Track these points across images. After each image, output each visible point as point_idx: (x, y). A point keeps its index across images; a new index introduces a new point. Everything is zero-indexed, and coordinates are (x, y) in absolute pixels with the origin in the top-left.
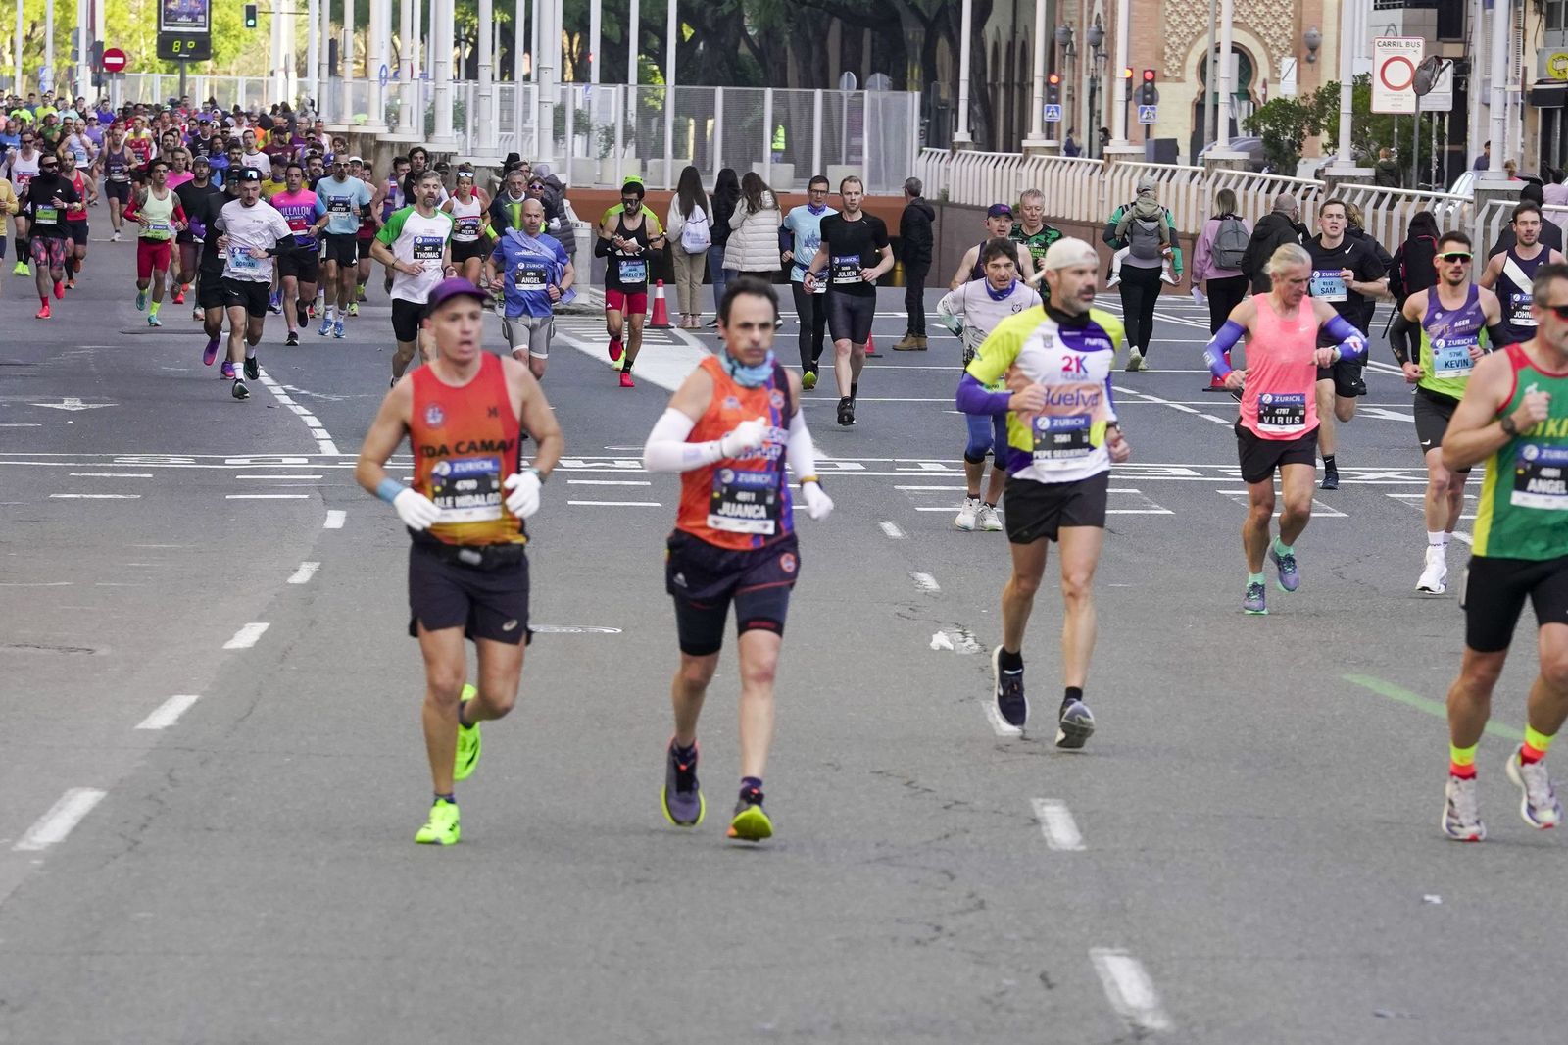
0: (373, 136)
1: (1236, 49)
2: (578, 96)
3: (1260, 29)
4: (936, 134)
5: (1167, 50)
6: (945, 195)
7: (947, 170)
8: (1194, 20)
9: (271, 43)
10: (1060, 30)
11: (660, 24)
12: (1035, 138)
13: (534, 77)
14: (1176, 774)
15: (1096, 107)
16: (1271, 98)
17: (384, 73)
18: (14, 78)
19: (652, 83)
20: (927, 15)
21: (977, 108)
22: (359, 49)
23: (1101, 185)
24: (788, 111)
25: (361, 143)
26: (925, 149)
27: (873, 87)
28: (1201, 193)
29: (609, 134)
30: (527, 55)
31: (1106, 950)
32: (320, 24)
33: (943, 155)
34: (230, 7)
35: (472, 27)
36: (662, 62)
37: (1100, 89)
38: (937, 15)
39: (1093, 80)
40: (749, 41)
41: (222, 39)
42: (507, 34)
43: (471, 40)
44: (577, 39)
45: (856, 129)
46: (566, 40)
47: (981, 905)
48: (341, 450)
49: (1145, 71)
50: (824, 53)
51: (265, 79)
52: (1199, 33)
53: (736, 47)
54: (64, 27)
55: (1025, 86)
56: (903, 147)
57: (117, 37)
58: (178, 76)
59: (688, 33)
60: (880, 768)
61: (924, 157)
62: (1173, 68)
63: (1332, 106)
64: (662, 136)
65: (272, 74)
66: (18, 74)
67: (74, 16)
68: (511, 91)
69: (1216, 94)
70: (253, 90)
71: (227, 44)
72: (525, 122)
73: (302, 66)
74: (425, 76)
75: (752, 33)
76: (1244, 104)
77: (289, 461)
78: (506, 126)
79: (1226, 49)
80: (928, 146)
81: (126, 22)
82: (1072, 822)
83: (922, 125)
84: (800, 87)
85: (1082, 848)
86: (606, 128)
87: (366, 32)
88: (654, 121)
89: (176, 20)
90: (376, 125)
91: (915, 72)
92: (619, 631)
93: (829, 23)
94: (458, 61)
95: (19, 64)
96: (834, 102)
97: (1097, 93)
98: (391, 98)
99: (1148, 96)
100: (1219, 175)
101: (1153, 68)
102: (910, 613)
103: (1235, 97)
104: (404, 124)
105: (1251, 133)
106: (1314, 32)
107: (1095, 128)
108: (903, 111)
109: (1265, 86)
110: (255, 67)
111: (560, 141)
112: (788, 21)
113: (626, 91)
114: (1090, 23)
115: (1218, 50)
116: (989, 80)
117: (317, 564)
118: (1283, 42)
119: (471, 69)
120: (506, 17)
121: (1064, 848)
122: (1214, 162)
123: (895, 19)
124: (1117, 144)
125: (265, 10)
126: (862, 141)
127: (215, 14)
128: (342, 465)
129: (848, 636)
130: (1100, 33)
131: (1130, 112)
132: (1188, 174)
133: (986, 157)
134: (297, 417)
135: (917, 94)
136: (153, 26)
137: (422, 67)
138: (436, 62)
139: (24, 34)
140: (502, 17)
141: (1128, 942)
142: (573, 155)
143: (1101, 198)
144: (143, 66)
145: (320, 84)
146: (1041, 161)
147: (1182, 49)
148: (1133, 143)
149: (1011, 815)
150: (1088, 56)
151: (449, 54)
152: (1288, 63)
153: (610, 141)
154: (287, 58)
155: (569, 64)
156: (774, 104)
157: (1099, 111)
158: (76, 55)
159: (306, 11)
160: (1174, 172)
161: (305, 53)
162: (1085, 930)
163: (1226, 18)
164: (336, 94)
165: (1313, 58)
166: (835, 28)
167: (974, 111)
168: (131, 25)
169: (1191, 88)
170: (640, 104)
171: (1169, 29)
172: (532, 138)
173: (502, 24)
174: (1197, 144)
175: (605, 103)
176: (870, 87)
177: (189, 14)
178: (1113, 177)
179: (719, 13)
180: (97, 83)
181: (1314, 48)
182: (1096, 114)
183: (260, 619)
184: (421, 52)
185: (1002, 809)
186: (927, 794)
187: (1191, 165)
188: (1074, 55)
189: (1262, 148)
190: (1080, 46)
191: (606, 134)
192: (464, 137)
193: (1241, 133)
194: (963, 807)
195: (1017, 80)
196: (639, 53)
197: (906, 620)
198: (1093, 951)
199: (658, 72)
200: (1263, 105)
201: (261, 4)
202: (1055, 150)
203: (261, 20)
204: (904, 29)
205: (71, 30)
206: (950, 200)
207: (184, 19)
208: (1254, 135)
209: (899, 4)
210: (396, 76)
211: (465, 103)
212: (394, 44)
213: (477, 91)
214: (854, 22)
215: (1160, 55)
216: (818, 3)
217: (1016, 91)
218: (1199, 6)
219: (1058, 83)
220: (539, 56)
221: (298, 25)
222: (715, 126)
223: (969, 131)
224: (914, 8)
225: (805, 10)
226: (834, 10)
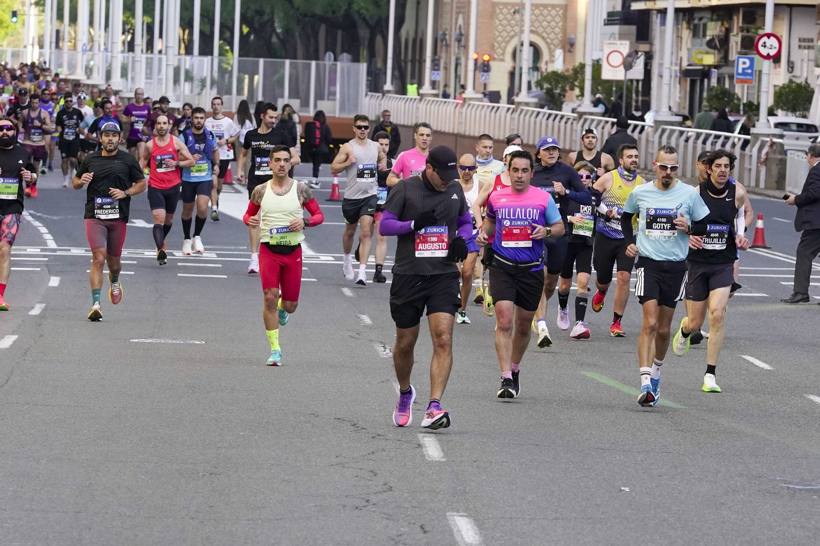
1: (532, 44)
2: (187, 61)
3: (544, 35)
4: (375, 85)
5: (496, 44)
7: (380, 105)
8: (510, 29)
9: (25, 30)
10: (440, 32)
11: (230, 25)
12: (426, 89)
13: (164, 51)
14: (493, 422)
15: (459, 73)
16: (550, 70)
17: (85, 48)
19: (226, 56)
20: (371, 23)
21: (396, 73)
22: (71, 36)
23: (461, 114)
24: (297, 72)
26: (369, 93)
27: (342, 61)
28: (512, 119)
29: (203, 82)
30: (160, 40)
31: (455, 513)
32: (51, 21)
33: (378, 97)
34: (3, 11)
35: (132, 25)
36: (231, 44)
37: (460, 64)
38: (377, 23)
39: (457, 59)
40: (277, 34)
42: (150, 29)
43: (131, 31)
44: (187, 32)
45: (333, 82)
46: (181, 32)
47: (391, 489)
48: (58, 246)
49: (484, 56)
50: (317, 42)
51: (21, 49)
52: (513, 36)
53: (270, 38)
55: (422, 61)
56: (357, 92)
59: (246, 30)
60: (338, 417)
61: (368, 98)
62: (499, 54)
63: (581, 75)
64: (230, 83)
65: (25, 47)
68: (152, 58)
69: (521, 68)
70: (15, 55)
71: (1, 31)
72: (159, 75)
73: (41, 43)
74: (106, 50)
75: (279, 31)
76: (536, 73)
77: (31, 250)
78: (149, 76)
79: (526, 44)
80: (370, 91)
82: (438, 446)
83: (367, 80)
84: (303, 59)
85: (445, 460)
86: (202, 79)
87: (75, 26)
90: (80, 75)
91: (364, 53)
92: (203, 342)
93: (320, 27)
94: (124, 43)
96: (321, 67)
97: (459, 67)
98: (88, 61)
99: (486, 68)
100: (522, 110)
101: (488, 54)
102: (357, 336)
103: (531, 70)
104: (95, 75)
105: (539, 89)
106: (573, 36)
108: (357, 73)
109: (546, 64)
110: (16, 43)
111: (177, 85)
112: (298, 25)
113: (212, 60)
114: (456, 29)
115: (522, 45)
116: (403, 58)
117: (43, 305)
118: (556, 42)
119: (131, 46)
120: (149, 20)
121: (434, 459)
122: (519, 104)
123: (354, 25)
124: (469, 93)
125: (22, 13)
126: (336, 88)
128: (58, 253)
129: (324, 347)
130: (461, 34)
131: (476, 76)
132: (505, 110)
133: (401, 98)
134: (35, 228)
135: (365, 64)
137: (105, 45)
138: (112, 43)
140: (148, 19)
141: (467, 509)
142: (184, 92)
143: (460, 121)
145: (51, 53)
146: (429, 101)
147: (504, 44)
148: (477, 92)
149: (407, 442)
150: (454, 46)
151: (120, 38)
152: (559, 53)
153: (203, 85)
154: (33, 38)
155: (183, 46)
156: (290, 68)
157: (460, 76)
159: (43, 14)
160: (498, 108)
161: (43, 36)
162: (444, 503)
163: (527, 27)
164: (59, 57)
165: (571, 50)
166: (323, 28)
169: (508, 64)
170: (220, 67)
171: (497, 33)
172: (162, 84)
173: (148, 24)
174: (511, 93)
175: (201, 65)
178: (467, 109)
179: (262, 20)
181: (572, 45)
182: (458, 77)
183: (13, 333)
184: (105, 37)
185: (403, 439)
186: (363, 431)
187: (508, 104)
188: (447, 46)
189: (544, 96)
190: (450, 41)
191: (201, 82)
192: (125, 82)
193: (534, 88)
194: (382, 437)
195: (417, 57)
196: (220, 39)
197: (354, 339)
198: (448, 514)
199: (229, 51)
200: (545, 74)
201: (20, 10)
202: (436, 95)
203: (20, 18)
204: (359, 31)
208: (541, 89)
209: (356, 18)
210: (91, 49)
211: (127, 64)
212: (90, 33)
213: (133, 58)
214: (332, 26)
215: (493, 47)
216: (313, 16)
217: (417, 64)
218: (513, 22)
219: (439, 60)
220: (167, 41)
221: (40, 22)
222: (259, 79)
223: (392, 84)
224: (364, 20)
225: (307, 19)
226: (323, 19)
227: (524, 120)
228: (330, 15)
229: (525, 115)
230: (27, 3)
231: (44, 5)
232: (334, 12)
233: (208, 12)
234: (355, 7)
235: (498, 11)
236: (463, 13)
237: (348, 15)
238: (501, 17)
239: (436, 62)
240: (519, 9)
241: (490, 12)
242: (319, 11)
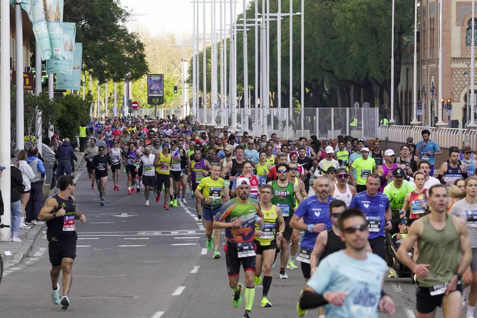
0: (213, 127)
1: (476, 91)
2: (275, 111)
5: (454, 92)
6: (387, 139)
7: (388, 131)
8: (462, 83)
9: (182, 97)
10: (421, 87)
11: (299, 88)
12: (414, 121)
13: (261, 106)
15: (433, 110)
17: (216, 106)
18: (105, 110)
19: (297, 106)
20: (380, 83)
21: (396, 111)
22: (208, 98)
23: (435, 135)
24: (339, 115)
25: (209, 128)
27: (364, 107)
28: (466, 137)
29: (284, 123)
30: (259, 99)
32: (196, 91)
34: (169, 86)
35: (242, 91)
36: (300, 99)
37: (434, 105)
38: (384, 83)
39: (432, 102)
40: (325, 91)
41: (167, 96)
42: (252, 93)
43: (242, 95)
44: (274, 93)
46: (271, 94)
49: (448, 100)
50: (349, 96)
51: (180, 108)
52: (464, 87)
53: (322, 94)
54: (120, 94)
55: (411, 104)
56: (374, 124)
57: (136, 97)
58: (154, 108)
59: (307, 91)
62: (456, 98)
64: (300, 123)
65: (182, 106)
66: (106, 109)
67: (123, 91)
68: (254, 110)
69: (470, 106)
70: (177, 112)
71: (168, 98)
72: (259, 119)
73: (191, 104)
74: (228, 107)
77: (190, 232)
79: (473, 92)
81: (138, 92)
83: (379, 117)
84: (342, 107)
86: (283, 121)
87: (210, 93)
88: (298, 118)
89: (153, 92)
90: (213, 123)
91: (377, 100)
93: (350, 86)
94: (238, 101)
95: (107, 107)
96: (352, 111)
97: (433, 106)
98: (218, 113)
99: (449, 107)
100: (472, 132)
101: (450, 98)
104: (222, 122)
107: (433, 116)
108: (374, 112)
110: (177, 104)
112: (338, 86)
113: (289, 110)
114: (430, 85)
115: (470, 92)
116: (400, 103)
117: (199, 266)
119: (242, 104)
122: (470, 128)
123: (371, 85)
124: (440, 122)
125: (180, 88)
126: (362, 123)
127: (165, 89)
130: (434, 88)
131: (444, 111)
132: (462, 131)
133: (400, 127)
134: (192, 217)
135: (378, 108)
136: (146, 93)
137: (227, 103)
138: (231, 101)
139: (108, 97)
140: (251, 87)
143: (435, 139)
144: (143, 105)
145: (197, 111)
146: (416, 128)
147: (459, 92)
148: (444, 122)
150: (430, 95)
151: (235, 99)
153: (284, 125)
154: (186, 101)
155: (272, 101)
156: (334, 112)
157: (434, 112)
158: (123, 104)
159: (192, 87)
160: (457, 131)
161: (192, 99)
163: (472, 82)
164: (201, 113)
166: (352, 88)
167: (395, 112)
168: (139, 93)
169: (462, 104)
170: (293, 112)
171: (454, 86)
173: (251, 90)
174: (464, 121)
175: (283, 113)
176: (363, 106)
177: (157, 91)
178: (439, 132)
179: (317, 85)
180: (130, 112)
183: (182, 285)
184: (227, 98)
187: (463, 128)
188: (425, 95)
190: (428, 92)
191: (283, 123)
195: (408, 102)
196: (293, 97)
199: (299, 103)
201: (178, 86)
202: (421, 125)
203: (179, 90)
204: (373, 87)
205: (122, 95)
206: (389, 140)
207: (155, 92)
209: (371, 80)
210: (219, 107)
211: (240, 114)
212: (219, 97)
213: (244, 111)
214: (358, 86)
215: (452, 94)
216: (347, 81)
217: (408, 106)
218: (464, 79)
219: (421, 103)
220: (262, 99)
221: (190, 91)
222: (316, 118)
223: (394, 119)
224: (376, 82)
225: (343, 82)
226: (352, 82)
227: (473, 137)
228: (356, 80)
229: (474, 134)
230: (183, 82)
231: (192, 82)
232: (358, 78)
233: (286, 81)
234: (371, 75)
235: (455, 73)
236: (434, 75)
237: (366, 79)
238: (457, 76)
239: (420, 104)
240: (467, 72)
241: (450, 74)
242: (350, 78)
